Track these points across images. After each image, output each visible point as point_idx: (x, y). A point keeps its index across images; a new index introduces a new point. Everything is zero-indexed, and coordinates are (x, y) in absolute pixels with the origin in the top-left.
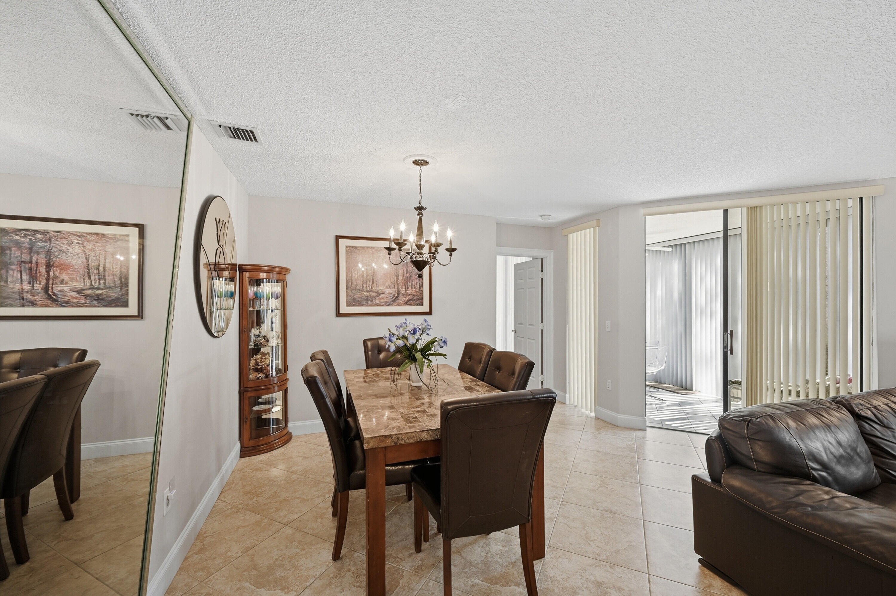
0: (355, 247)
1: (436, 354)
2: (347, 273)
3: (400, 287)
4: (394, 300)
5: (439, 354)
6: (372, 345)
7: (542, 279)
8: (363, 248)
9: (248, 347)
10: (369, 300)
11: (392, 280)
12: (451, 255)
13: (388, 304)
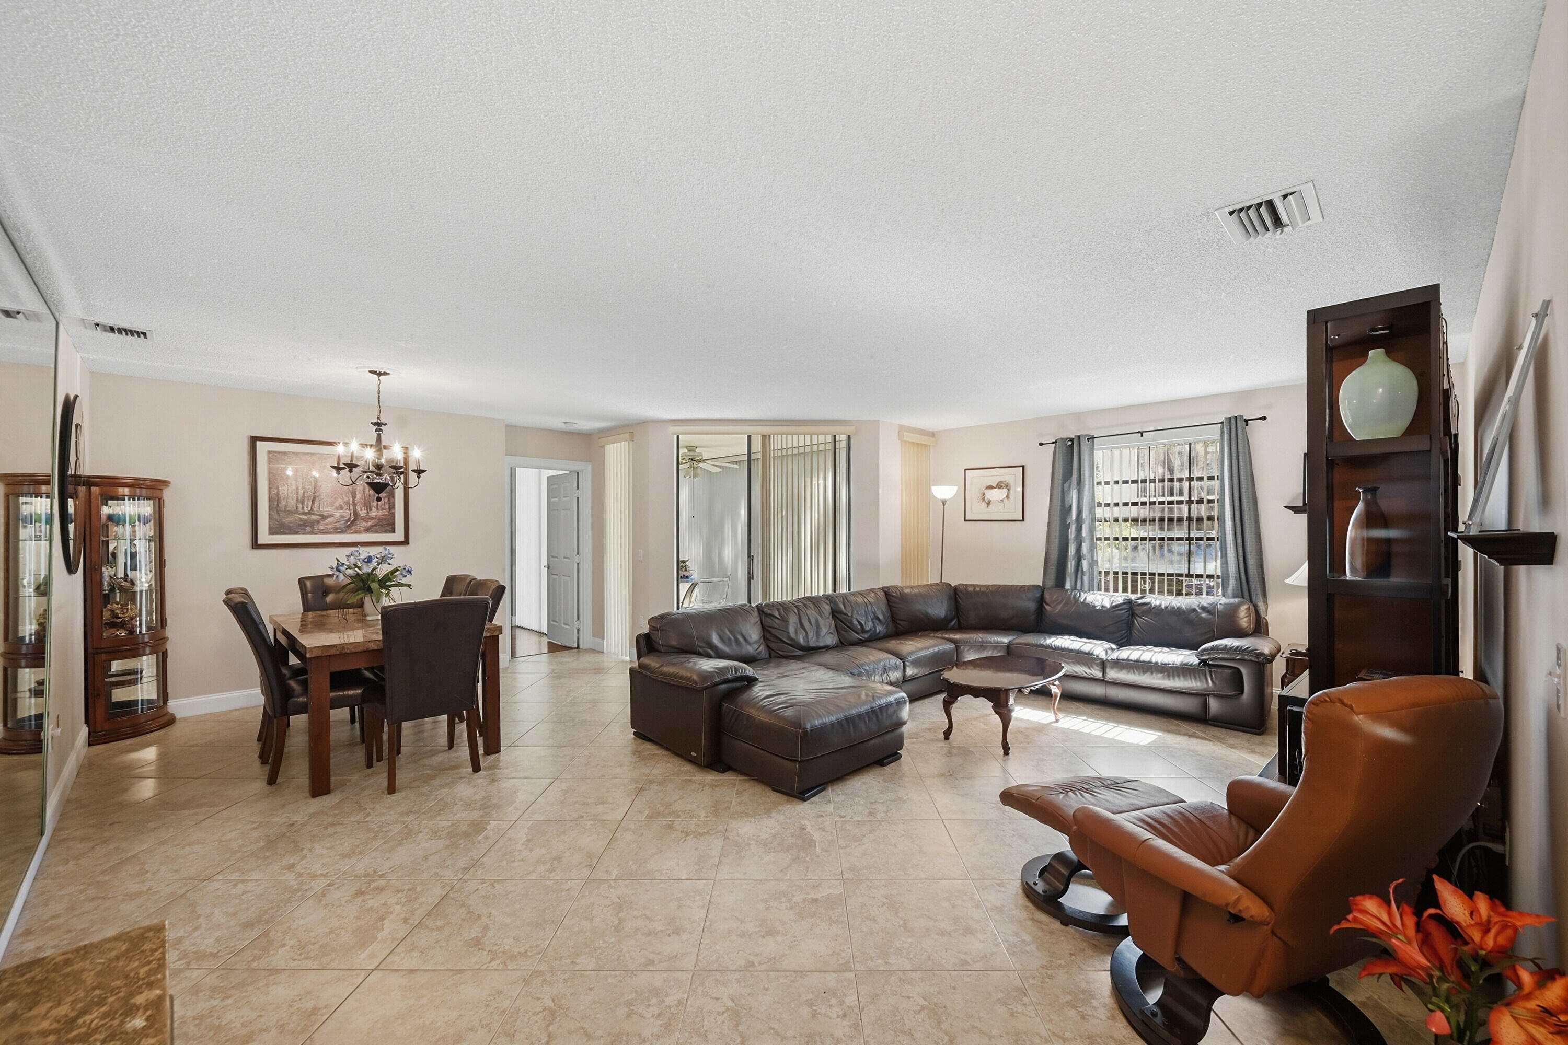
0: (284, 453)
1: (400, 585)
2: (270, 489)
3: (358, 509)
4: (350, 525)
5: (403, 585)
6: (312, 586)
7: (578, 498)
8: (297, 454)
9: (101, 592)
10: (307, 526)
11: (346, 499)
12: (419, 477)
13: (337, 531)
